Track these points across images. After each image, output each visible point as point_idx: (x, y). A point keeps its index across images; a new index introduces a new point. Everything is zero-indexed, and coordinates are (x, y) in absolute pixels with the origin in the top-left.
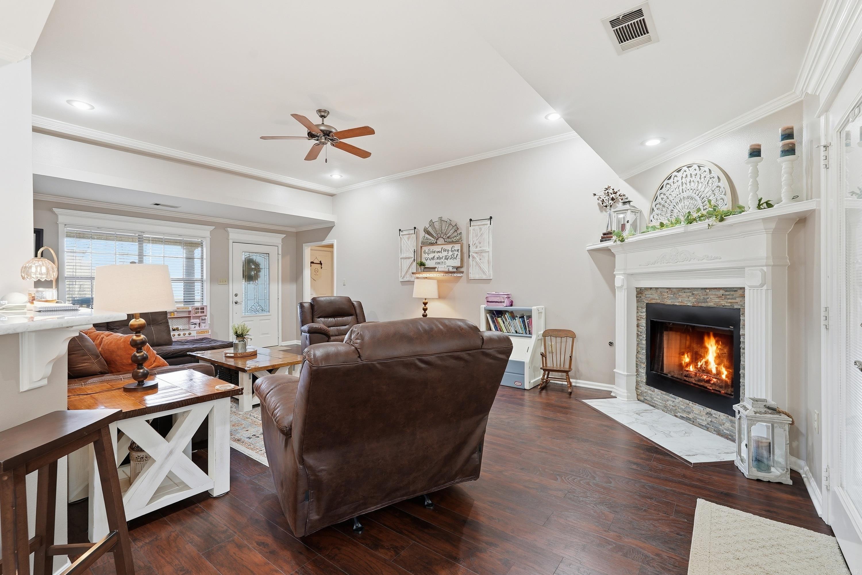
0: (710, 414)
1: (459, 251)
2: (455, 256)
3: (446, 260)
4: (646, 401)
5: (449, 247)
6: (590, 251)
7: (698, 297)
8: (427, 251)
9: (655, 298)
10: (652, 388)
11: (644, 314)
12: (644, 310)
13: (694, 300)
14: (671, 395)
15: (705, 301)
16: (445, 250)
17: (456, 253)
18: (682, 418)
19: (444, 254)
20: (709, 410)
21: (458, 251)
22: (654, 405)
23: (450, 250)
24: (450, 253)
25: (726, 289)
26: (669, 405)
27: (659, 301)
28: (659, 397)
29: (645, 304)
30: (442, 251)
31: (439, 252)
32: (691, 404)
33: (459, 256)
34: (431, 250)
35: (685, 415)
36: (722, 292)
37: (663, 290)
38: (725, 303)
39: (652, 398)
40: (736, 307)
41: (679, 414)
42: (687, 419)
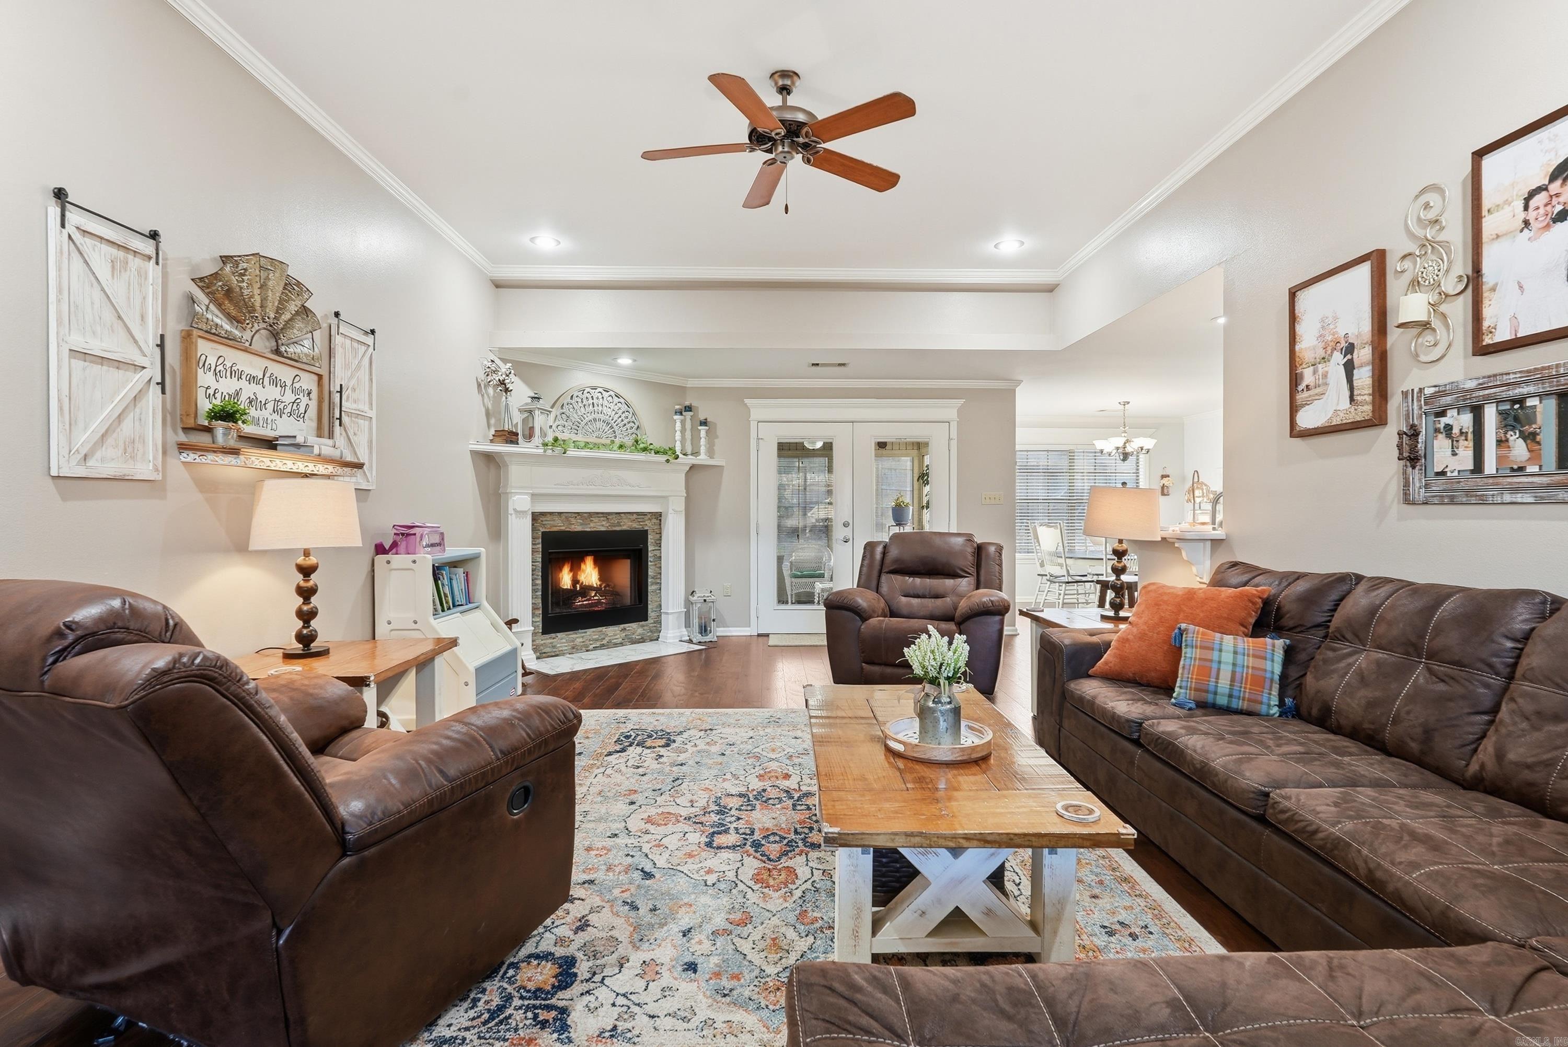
0: (625, 629)
1: (314, 395)
2: (302, 410)
3: (275, 416)
4: (544, 655)
5: (285, 373)
6: (474, 453)
7: (612, 521)
8: (212, 360)
9: (559, 526)
10: (553, 635)
11: (540, 546)
12: (540, 540)
13: (607, 525)
14: (580, 631)
15: (619, 524)
16: (275, 382)
17: (304, 400)
18: (595, 648)
19: (271, 393)
20: (622, 626)
21: (309, 394)
22: (558, 653)
23: (289, 383)
24: (289, 397)
25: (638, 514)
26: (578, 644)
27: (563, 528)
28: (564, 641)
29: (540, 533)
30: (266, 380)
31: (252, 379)
32: (603, 629)
33: (312, 412)
34: (229, 365)
35: (598, 644)
36: (635, 516)
37: (570, 515)
38: (636, 526)
39: (554, 647)
40: (646, 528)
41: (591, 647)
42: (602, 647)
